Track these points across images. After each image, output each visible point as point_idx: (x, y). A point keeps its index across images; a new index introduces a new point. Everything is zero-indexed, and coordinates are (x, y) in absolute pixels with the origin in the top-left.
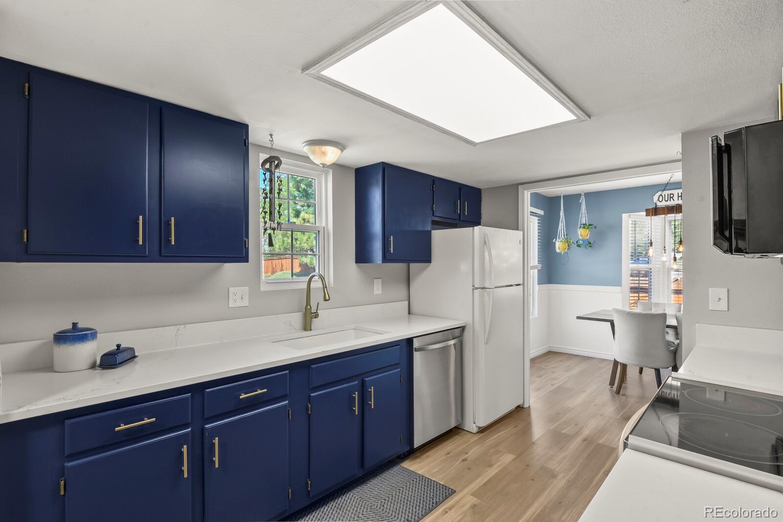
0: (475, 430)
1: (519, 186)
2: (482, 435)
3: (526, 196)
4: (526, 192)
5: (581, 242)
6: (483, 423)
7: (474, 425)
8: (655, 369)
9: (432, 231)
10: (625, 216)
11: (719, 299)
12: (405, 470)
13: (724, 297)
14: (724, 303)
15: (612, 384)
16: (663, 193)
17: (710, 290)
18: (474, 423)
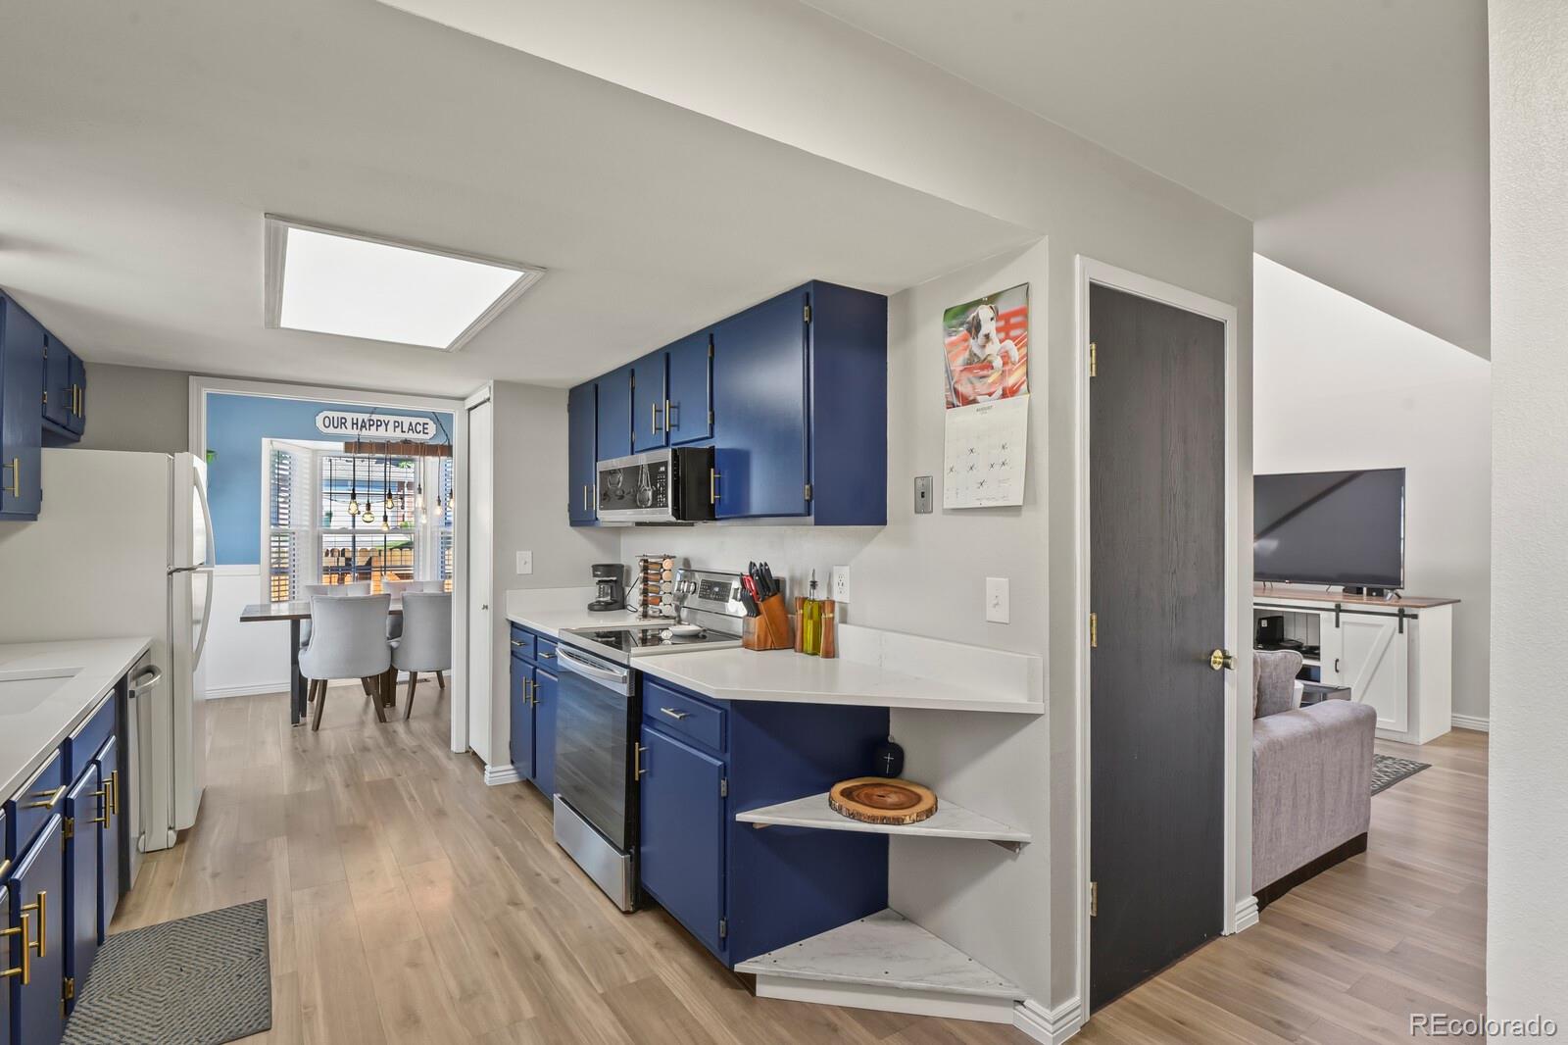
0: (174, 839)
1: (191, 378)
2: (187, 845)
3: (200, 395)
4: (203, 389)
7: (168, 834)
8: (362, 679)
9: (43, 449)
10: (265, 441)
11: (526, 563)
12: (127, 934)
13: (529, 560)
14: (529, 566)
15: (295, 721)
16: (331, 414)
17: (518, 552)
18: (170, 828)
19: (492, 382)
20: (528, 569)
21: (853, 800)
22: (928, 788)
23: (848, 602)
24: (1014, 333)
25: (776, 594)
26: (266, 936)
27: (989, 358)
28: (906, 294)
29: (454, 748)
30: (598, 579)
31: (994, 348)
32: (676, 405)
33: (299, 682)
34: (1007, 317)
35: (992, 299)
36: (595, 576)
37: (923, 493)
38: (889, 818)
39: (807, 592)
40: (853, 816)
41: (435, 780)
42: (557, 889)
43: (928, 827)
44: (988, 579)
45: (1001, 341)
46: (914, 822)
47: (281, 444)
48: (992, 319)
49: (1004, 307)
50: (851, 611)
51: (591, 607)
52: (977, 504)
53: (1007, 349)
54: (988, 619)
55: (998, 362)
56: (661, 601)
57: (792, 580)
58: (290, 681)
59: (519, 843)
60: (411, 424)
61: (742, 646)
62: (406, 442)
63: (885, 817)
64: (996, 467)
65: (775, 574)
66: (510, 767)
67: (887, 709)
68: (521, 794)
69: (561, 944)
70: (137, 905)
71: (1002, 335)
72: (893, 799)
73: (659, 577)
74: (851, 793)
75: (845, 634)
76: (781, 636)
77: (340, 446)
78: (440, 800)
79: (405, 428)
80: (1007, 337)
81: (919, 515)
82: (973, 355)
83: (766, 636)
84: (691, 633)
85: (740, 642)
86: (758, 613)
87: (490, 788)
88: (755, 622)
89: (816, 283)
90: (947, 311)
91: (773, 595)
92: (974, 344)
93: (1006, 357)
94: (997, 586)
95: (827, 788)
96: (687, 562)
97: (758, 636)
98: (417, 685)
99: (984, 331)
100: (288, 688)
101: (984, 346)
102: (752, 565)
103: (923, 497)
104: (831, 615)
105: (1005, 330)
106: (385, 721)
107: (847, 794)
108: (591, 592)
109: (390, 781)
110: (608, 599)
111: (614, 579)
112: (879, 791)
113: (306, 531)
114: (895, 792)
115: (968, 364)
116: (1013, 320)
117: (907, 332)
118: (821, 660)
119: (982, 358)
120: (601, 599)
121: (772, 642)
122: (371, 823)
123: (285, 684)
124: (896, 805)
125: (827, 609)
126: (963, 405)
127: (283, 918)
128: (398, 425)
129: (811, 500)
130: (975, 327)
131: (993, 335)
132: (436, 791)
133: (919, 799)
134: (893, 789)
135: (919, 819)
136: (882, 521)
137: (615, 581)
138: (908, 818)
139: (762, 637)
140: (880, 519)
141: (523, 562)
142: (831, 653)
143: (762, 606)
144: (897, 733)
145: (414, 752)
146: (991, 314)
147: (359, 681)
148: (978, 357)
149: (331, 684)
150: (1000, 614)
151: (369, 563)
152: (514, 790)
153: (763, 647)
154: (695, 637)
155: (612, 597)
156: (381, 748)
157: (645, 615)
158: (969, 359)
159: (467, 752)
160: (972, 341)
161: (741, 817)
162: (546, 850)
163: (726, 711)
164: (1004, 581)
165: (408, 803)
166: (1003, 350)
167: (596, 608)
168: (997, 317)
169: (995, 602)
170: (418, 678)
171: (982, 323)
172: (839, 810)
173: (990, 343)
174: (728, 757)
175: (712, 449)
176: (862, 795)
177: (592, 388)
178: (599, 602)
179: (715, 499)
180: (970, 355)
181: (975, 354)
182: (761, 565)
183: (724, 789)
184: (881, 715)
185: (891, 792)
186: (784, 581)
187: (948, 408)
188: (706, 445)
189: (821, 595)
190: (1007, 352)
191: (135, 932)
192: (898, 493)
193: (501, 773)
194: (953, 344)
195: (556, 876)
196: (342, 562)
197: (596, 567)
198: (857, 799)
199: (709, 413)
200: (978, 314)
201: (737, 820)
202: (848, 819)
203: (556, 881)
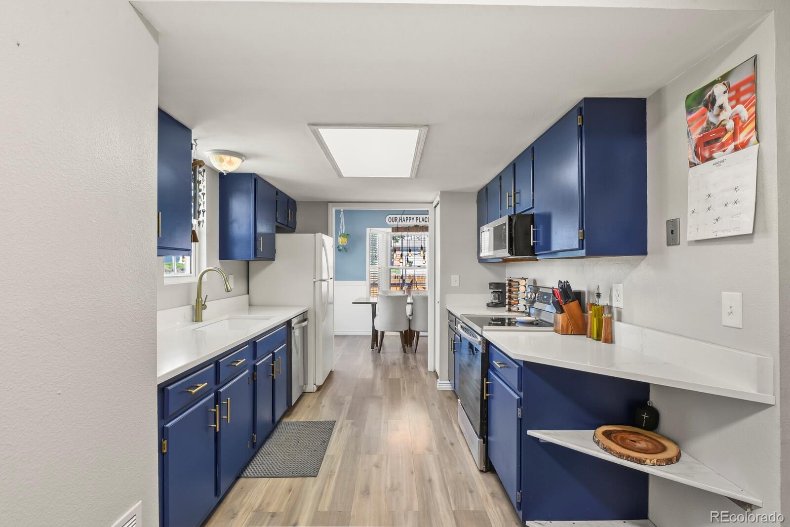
0: (315, 389)
1: (329, 204)
2: (320, 392)
3: (332, 210)
4: (333, 208)
5: (341, 248)
6: (320, 382)
7: (314, 386)
8: (400, 332)
9: (276, 234)
10: (368, 229)
11: (456, 281)
12: (289, 423)
13: (457, 279)
14: (458, 282)
15: (373, 348)
16: (391, 216)
17: (452, 276)
18: (315, 384)
19: (440, 192)
20: (457, 284)
21: (610, 439)
22: (676, 443)
23: (622, 307)
24: (743, 99)
25: (575, 300)
26: (330, 437)
27: (723, 123)
28: (659, 93)
29: (429, 369)
30: (492, 291)
31: (726, 114)
32: (518, 191)
33: (375, 332)
34: (737, 88)
35: (724, 77)
36: (490, 288)
37: (672, 231)
38: (633, 458)
39: (594, 300)
40: (606, 449)
41: (417, 382)
42: (452, 448)
43: (666, 472)
44: (723, 293)
45: (733, 107)
46: (654, 465)
47: (374, 230)
48: (725, 93)
49: (733, 81)
50: (624, 313)
51: (488, 305)
52: (714, 236)
53: (738, 112)
54: (724, 324)
55: (730, 125)
56: (519, 303)
57: (589, 292)
58: (372, 331)
59: (441, 421)
60: (423, 218)
61: (554, 331)
62: (416, 226)
63: (629, 456)
64: (730, 206)
65: (575, 287)
66: (448, 382)
67: (648, 384)
68: (452, 397)
69: (443, 477)
70: (297, 412)
71: (734, 103)
72: (642, 445)
73: (517, 290)
74: (611, 434)
75: (619, 328)
76: (579, 328)
77: (390, 230)
78: (415, 393)
79: (421, 221)
80: (738, 102)
81: (670, 247)
82: (710, 124)
83: (567, 326)
84: (530, 321)
85: (552, 329)
86: (562, 312)
87: (439, 391)
88: (560, 317)
89: (587, 100)
90: (688, 96)
91: (572, 302)
92: (711, 116)
93: (736, 118)
94: (731, 299)
95: (594, 427)
96: (535, 282)
97: (562, 326)
98: (420, 338)
99: (718, 103)
100: (371, 334)
101: (718, 115)
102: (560, 282)
103: (673, 234)
104: (609, 315)
105: (736, 99)
106: (406, 352)
107: (607, 434)
108: (490, 297)
109: (399, 379)
110: (497, 301)
111: (500, 290)
112: (633, 437)
113: (384, 268)
114: (646, 441)
115: (706, 131)
116: (742, 89)
117: (660, 118)
118: (601, 344)
119: (717, 124)
120: (494, 301)
121: (572, 330)
122: (384, 397)
123: (370, 333)
124: (644, 450)
125: (606, 311)
126: (702, 163)
127: (338, 430)
128: (417, 219)
129: (584, 239)
130: (711, 102)
131: (727, 105)
132: (415, 388)
133: (664, 449)
134: (646, 438)
135: (659, 463)
136: (645, 253)
137: (501, 292)
138: (648, 461)
139: (565, 326)
140: (642, 250)
141: (455, 280)
142: (610, 340)
143: (565, 307)
144: (654, 400)
145: (412, 368)
146: (724, 88)
147: (399, 334)
148: (714, 124)
149: (386, 334)
150: (735, 321)
151: (412, 282)
152: (449, 394)
153: (565, 332)
154: (531, 324)
155: (499, 300)
156: (400, 364)
157: (510, 310)
158: (706, 128)
159: (434, 372)
160: (708, 114)
161: (530, 433)
162: (453, 427)
163: (521, 367)
164: (737, 295)
165: (402, 391)
166: (734, 114)
167: (491, 305)
168: (729, 89)
169: (729, 311)
170: (420, 335)
171: (716, 98)
172: (598, 443)
173: (724, 111)
174: (522, 394)
175: (533, 215)
176: (619, 437)
177: (485, 190)
178: (493, 302)
179: (534, 243)
180: (708, 124)
181: (711, 123)
182: (565, 282)
183: (520, 413)
184: (644, 388)
185: (642, 440)
186: (584, 293)
187: (690, 167)
188: (531, 212)
189: (603, 302)
190: (737, 114)
191: (292, 423)
192: (655, 232)
193: (444, 384)
194: (692, 120)
195: (453, 442)
196: (401, 282)
197: (491, 284)
198: (613, 438)
199: (532, 193)
200: (713, 92)
201: (528, 434)
202: (603, 451)
203: (452, 444)
